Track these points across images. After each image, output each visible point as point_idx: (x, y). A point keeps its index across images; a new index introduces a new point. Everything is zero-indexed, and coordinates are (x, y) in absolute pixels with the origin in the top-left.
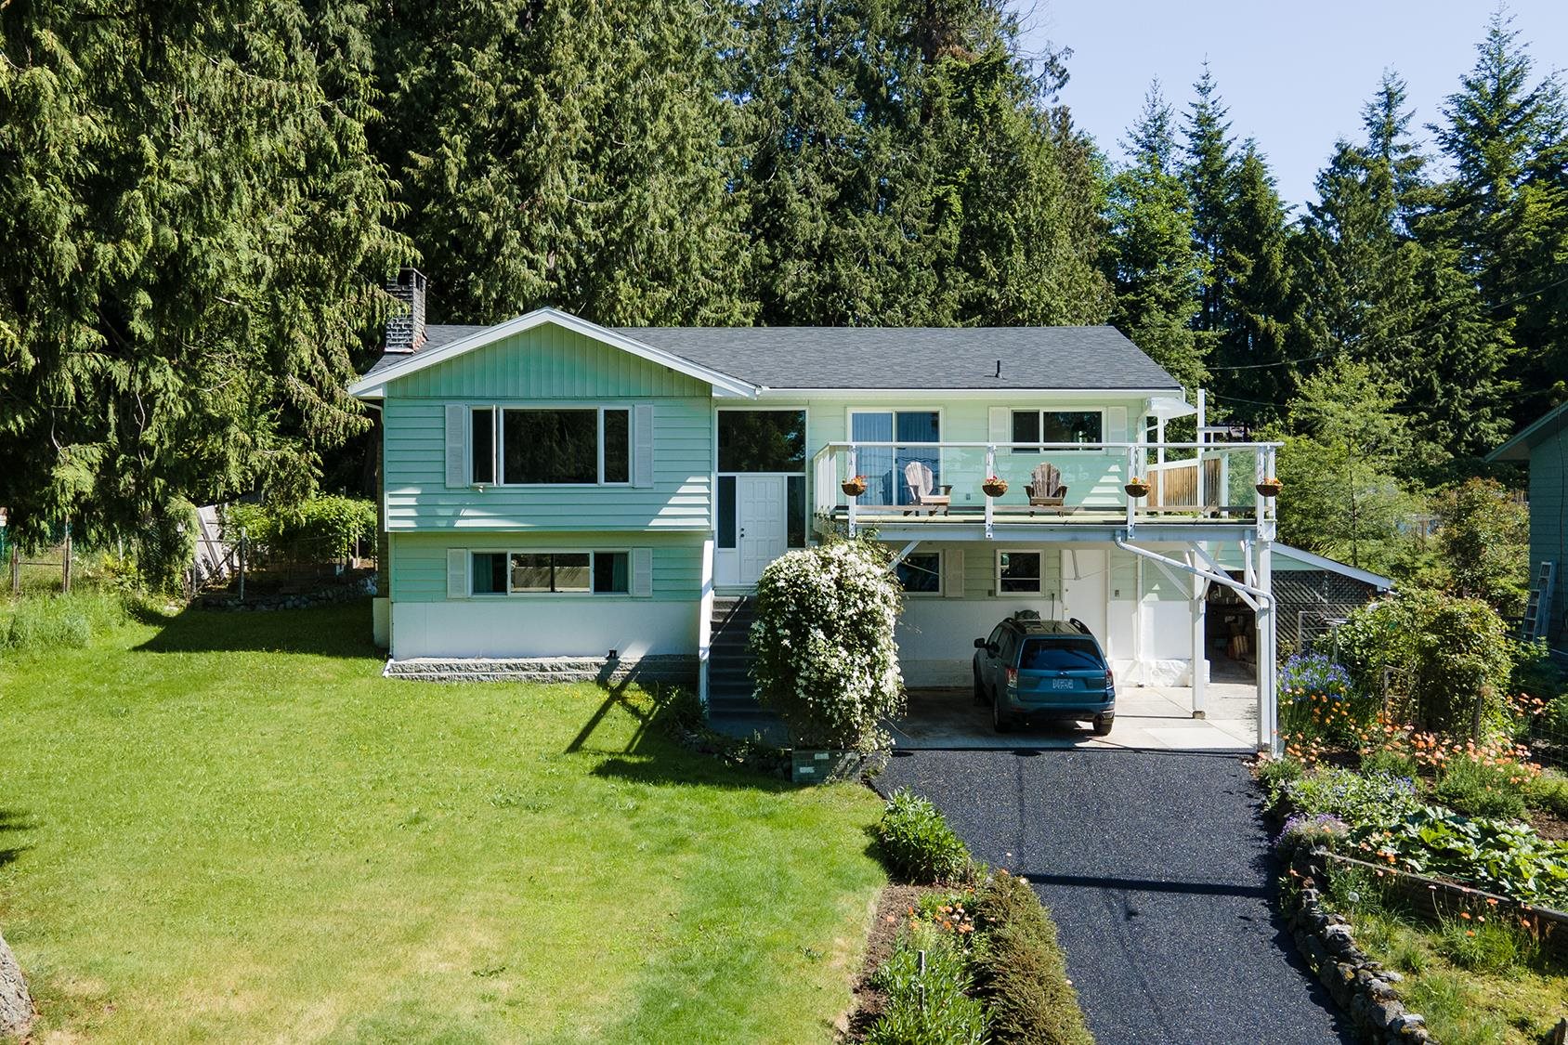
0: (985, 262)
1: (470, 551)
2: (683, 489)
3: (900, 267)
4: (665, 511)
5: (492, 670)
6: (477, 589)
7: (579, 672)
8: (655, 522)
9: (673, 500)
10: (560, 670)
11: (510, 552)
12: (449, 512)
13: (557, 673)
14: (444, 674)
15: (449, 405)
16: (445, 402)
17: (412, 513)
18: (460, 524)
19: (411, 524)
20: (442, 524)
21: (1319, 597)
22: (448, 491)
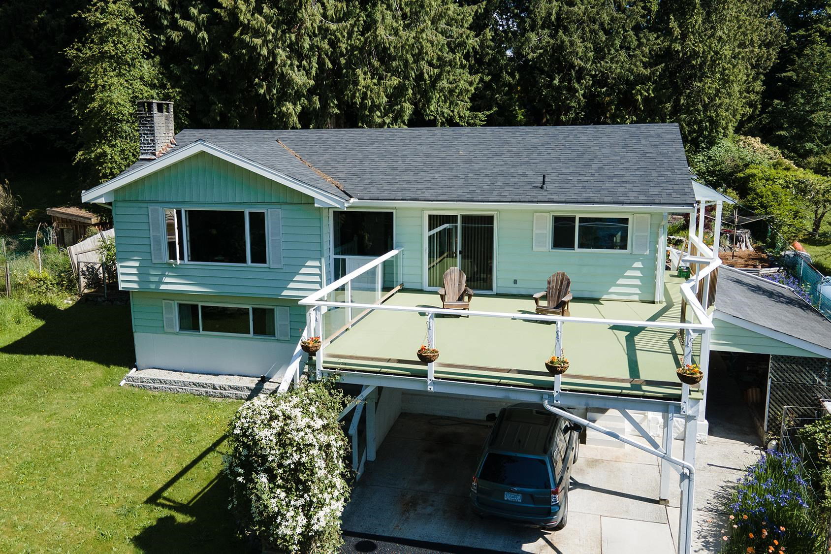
0: (673, 24)
1: (176, 302)
2: (303, 270)
3: (607, 32)
4: (291, 285)
5: (185, 386)
6: (182, 327)
7: (237, 392)
8: (285, 293)
9: (297, 278)
10: (225, 389)
11: (200, 304)
12: (156, 279)
13: (223, 392)
14: (157, 385)
15: (151, 207)
16: (149, 204)
17: (135, 278)
18: (163, 287)
19: (135, 286)
20: (153, 286)
21: (818, 380)
22: (155, 266)
